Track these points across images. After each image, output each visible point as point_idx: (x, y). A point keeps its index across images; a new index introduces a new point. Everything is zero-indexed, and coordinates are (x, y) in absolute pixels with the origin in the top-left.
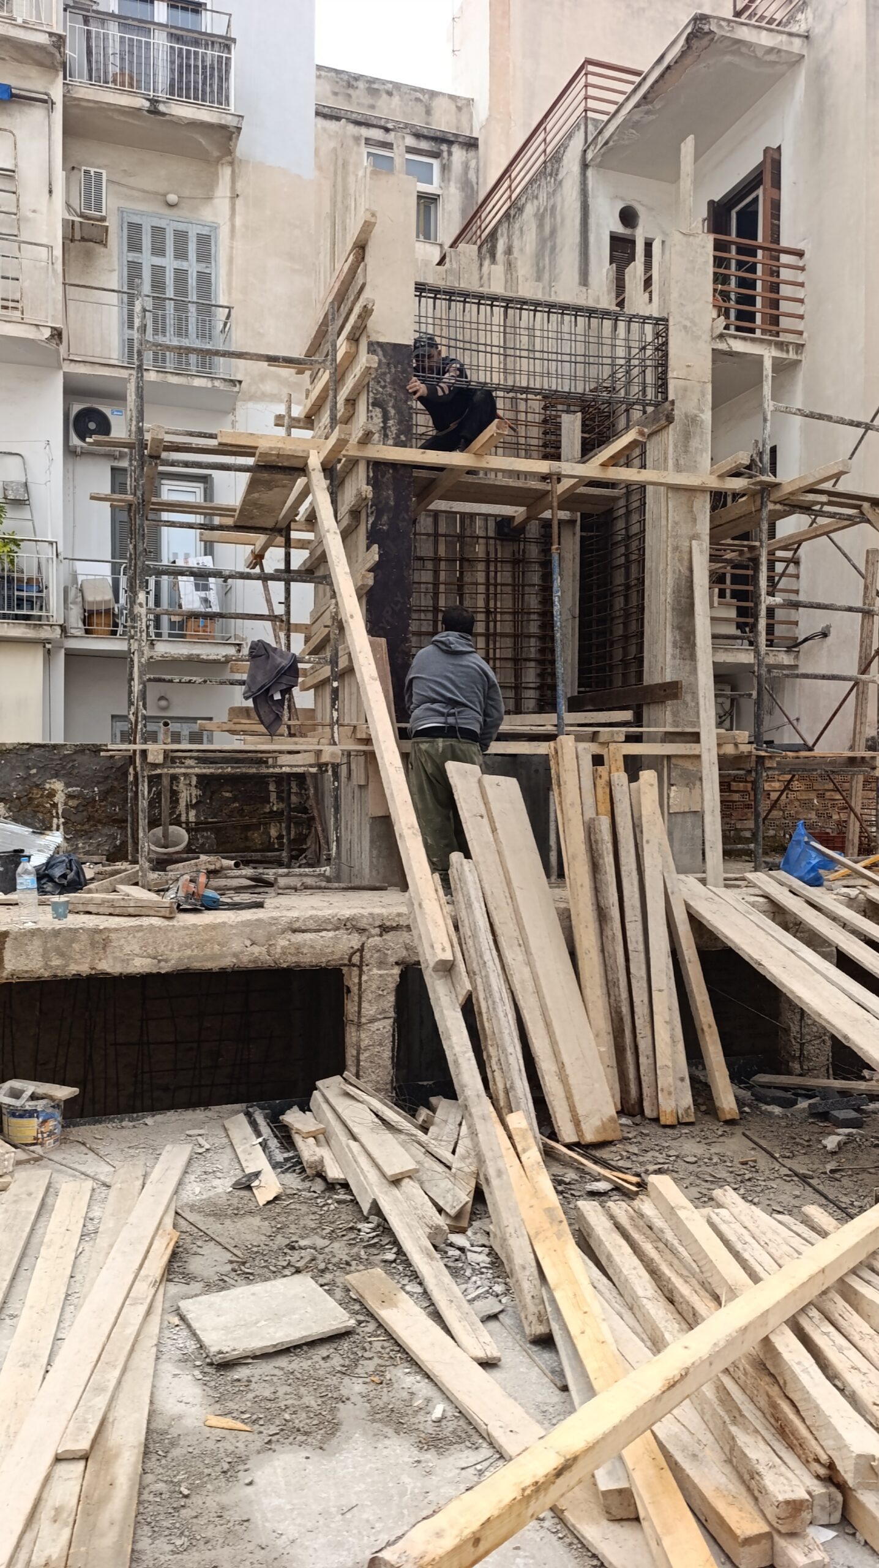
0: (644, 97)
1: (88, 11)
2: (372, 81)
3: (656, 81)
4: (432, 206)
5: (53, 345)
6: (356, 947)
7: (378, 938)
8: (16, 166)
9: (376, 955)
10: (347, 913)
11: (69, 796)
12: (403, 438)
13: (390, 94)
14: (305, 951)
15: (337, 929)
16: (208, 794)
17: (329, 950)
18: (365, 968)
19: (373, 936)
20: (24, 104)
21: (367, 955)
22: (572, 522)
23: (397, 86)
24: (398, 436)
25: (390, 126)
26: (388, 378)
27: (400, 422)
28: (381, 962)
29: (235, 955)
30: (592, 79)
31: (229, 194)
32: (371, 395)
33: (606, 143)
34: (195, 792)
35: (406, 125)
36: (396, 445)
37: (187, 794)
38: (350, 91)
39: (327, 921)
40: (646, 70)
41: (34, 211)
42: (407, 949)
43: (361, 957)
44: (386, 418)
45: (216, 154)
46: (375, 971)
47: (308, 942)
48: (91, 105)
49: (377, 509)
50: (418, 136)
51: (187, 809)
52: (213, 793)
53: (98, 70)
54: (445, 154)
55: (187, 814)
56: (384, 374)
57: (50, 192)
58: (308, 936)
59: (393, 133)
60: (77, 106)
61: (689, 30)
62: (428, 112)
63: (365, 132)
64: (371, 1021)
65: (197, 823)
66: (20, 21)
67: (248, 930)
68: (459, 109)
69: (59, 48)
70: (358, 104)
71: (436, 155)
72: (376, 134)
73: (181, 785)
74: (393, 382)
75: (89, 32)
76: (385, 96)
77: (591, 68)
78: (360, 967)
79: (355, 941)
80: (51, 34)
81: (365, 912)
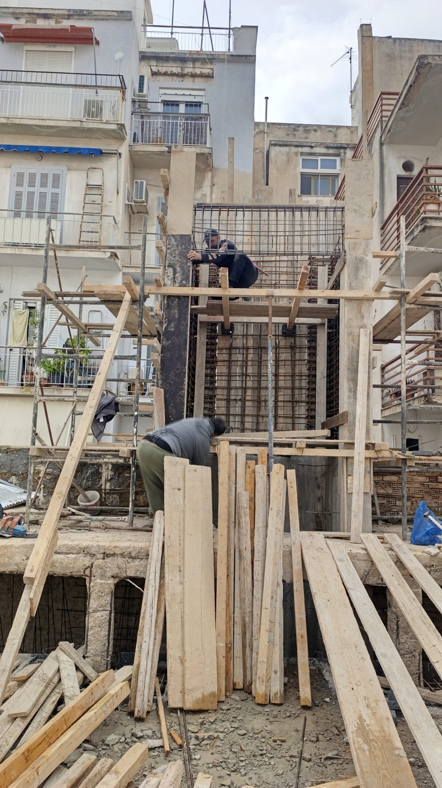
0: (403, 104)
1: (142, 113)
2: (306, 126)
3: (406, 94)
4: (336, 179)
5: (112, 260)
6: (87, 565)
7: (101, 561)
8: (103, 183)
9: (99, 571)
10: (85, 544)
11: (46, 474)
12: (184, 282)
13: (315, 131)
14: (57, 565)
15: (79, 553)
16: (117, 474)
17: (71, 566)
18: (92, 578)
19: (98, 559)
20: (108, 156)
21: (94, 570)
22: (323, 324)
23: (319, 126)
24: (181, 281)
25: (313, 145)
26: (177, 252)
27: (183, 274)
28: (102, 575)
29: (17, 565)
30: (384, 102)
31: (210, 184)
32: (167, 261)
33: (389, 131)
34: (110, 473)
35: (322, 144)
36: (180, 286)
37: (106, 473)
38: (295, 133)
39: (73, 548)
40: (400, 91)
41: (110, 202)
42: (119, 569)
43: (91, 571)
44: (175, 272)
45: (203, 167)
46: (99, 581)
47: (59, 560)
48: (142, 153)
49: (169, 320)
50: (328, 148)
51: (106, 482)
52: (120, 474)
53: (146, 137)
54: (342, 154)
55: (106, 485)
56: (175, 250)
57: (118, 192)
58: (61, 556)
59: (315, 148)
60: (137, 154)
61: (417, 64)
62: (335, 136)
63: (300, 150)
64: (94, 611)
65: (110, 490)
66: (104, 121)
67: (25, 550)
68: (352, 132)
69: (121, 130)
70: (299, 138)
71: (338, 155)
72: (306, 150)
73: (104, 469)
74: (180, 254)
75: (143, 122)
76: (313, 132)
77: (384, 96)
78: (90, 577)
79: (87, 561)
80: (118, 124)
81: (95, 544)
